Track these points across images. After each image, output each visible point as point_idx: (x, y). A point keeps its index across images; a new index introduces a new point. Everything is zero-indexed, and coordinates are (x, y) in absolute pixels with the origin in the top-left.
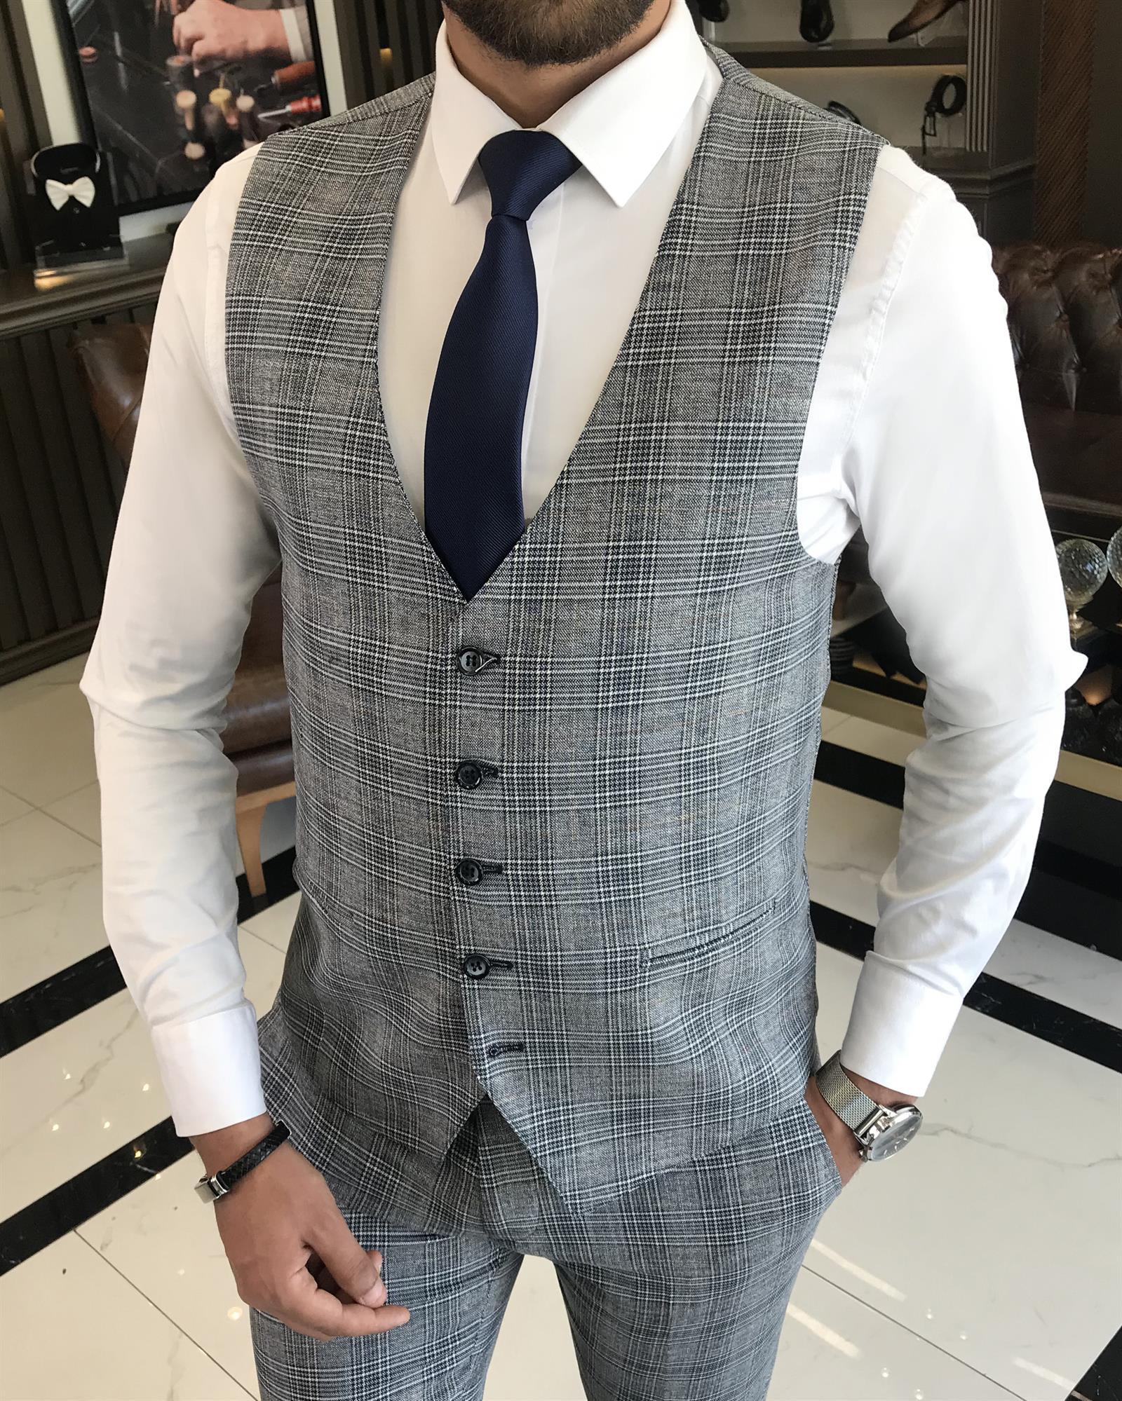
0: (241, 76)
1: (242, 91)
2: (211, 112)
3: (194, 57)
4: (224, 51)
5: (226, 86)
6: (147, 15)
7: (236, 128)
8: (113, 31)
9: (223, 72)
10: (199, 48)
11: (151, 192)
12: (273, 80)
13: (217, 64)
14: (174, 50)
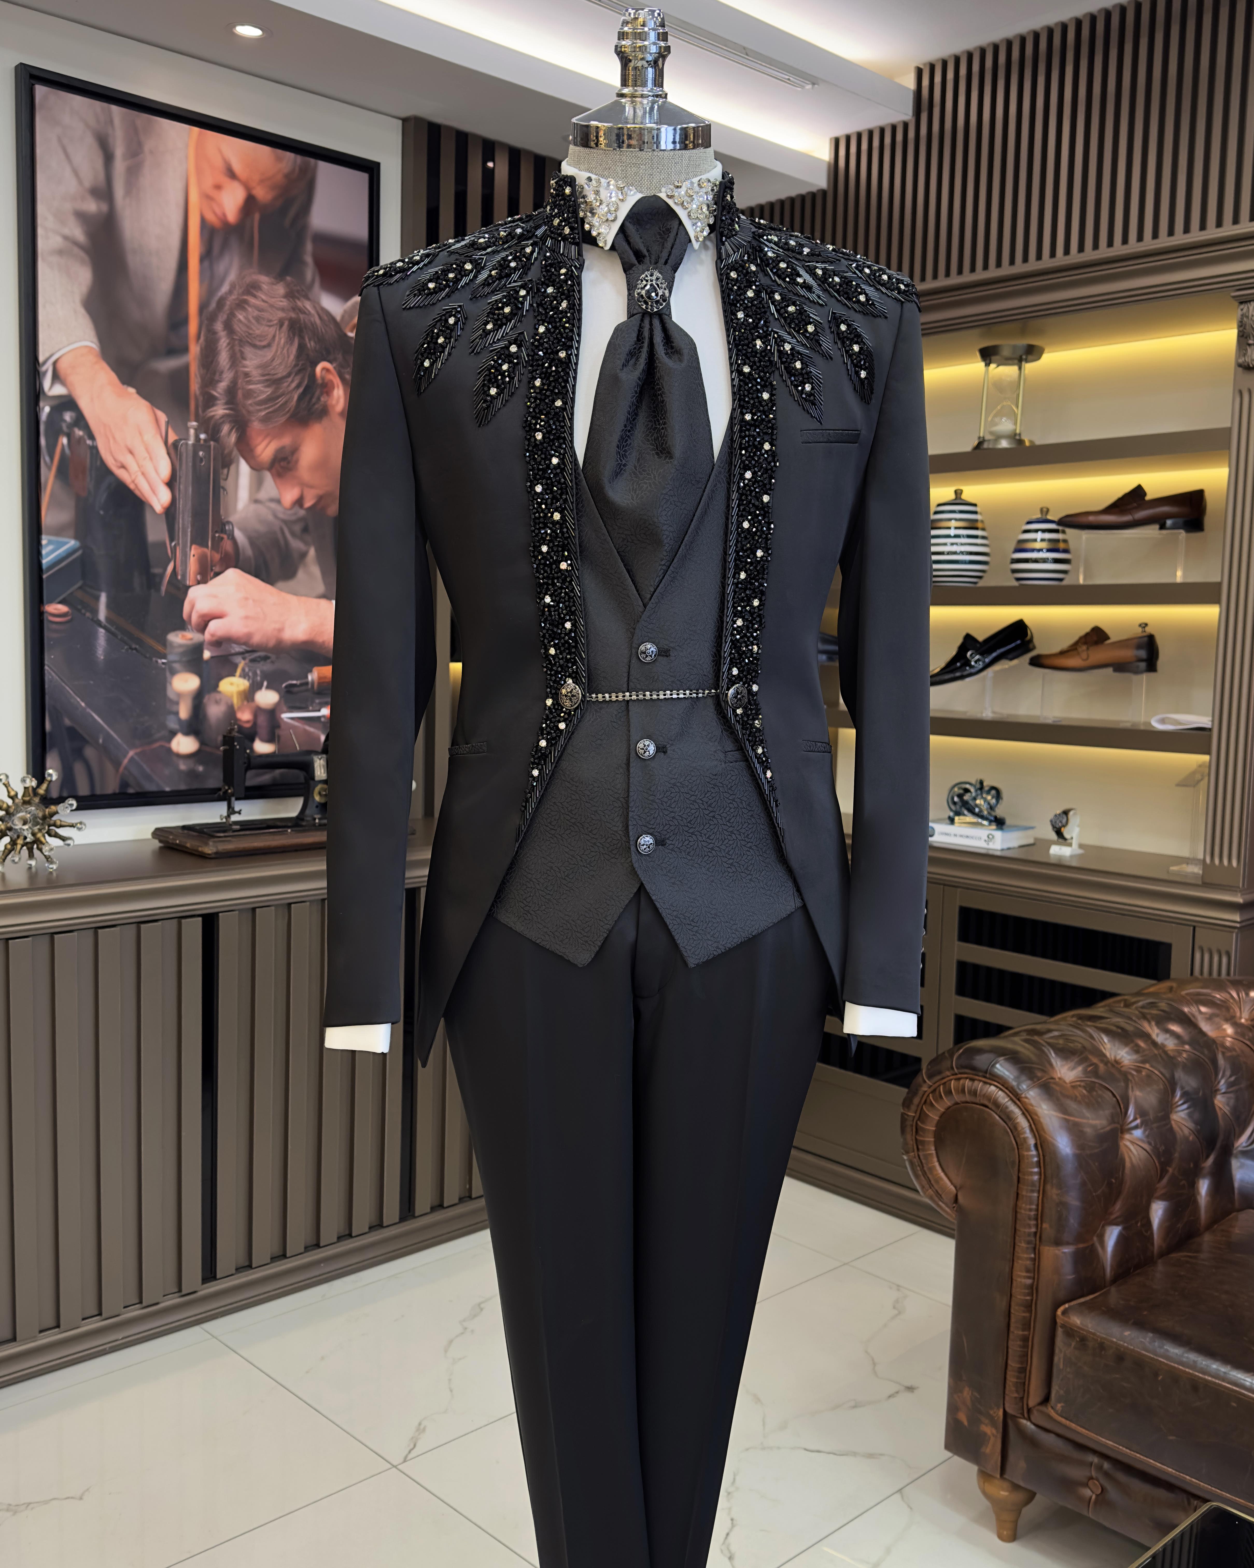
0: (267, 667)
1: (265, 684)
2: (217, 702)
3: (207, 635)
4: (249, 635)
5: (244, 675)
6: (152, 582)
7: (248, 725)
8: (101, 591)
9: (244, 659)
10: (214, 626)
11: (111, 787)
12: (310, 678)
13: (237, 649)
14: (181, 625)
